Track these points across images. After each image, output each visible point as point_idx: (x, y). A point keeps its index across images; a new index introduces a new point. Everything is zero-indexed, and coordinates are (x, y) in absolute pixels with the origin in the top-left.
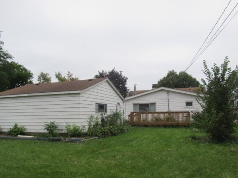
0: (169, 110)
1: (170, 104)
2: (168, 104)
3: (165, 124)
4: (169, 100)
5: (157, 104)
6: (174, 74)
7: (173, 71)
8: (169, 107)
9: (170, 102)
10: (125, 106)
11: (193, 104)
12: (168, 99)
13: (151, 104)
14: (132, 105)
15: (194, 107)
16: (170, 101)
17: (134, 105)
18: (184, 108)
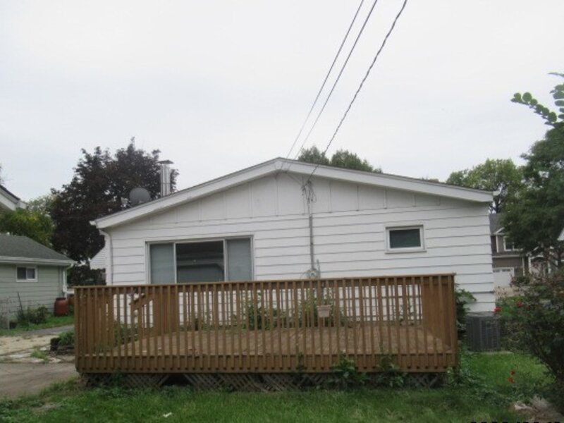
0: (313, 269)
1: (316, 241)
2: (307, 241)
3: (300, 367)
4: (311, 219)
5: (256, 244)
6: (319, 157)
7: (315, 150)
8: (312, 254)
9: (316, 232)
10: (112, 257)
11: (425, 235)
12: (307, 217)
13: (232, 241)
14: (144, 251)
15: (430, 253)
16: (316, 223)
17: (154, 247)
18: (382, 255)
